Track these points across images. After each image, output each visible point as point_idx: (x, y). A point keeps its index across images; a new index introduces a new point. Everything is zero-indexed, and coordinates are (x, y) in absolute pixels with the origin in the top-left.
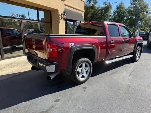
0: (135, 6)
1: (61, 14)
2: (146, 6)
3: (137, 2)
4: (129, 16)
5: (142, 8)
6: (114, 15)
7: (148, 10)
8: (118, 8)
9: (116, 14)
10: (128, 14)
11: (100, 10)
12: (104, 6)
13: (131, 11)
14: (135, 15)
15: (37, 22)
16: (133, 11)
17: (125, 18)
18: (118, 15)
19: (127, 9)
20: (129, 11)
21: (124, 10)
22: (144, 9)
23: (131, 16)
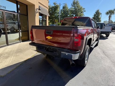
0: (75, 7)
1: (37, 9)
2: (81, 8)
3: (75, 5)
4: (71, 14)
5: (79, 9)
6: (61, 13)
7: (82, 11)
8: (64, 8)
9: (63, 12)
10: (70, 12)
11: (51, 8)
12: (54, 5)
13: (72, 11)
14: (75, 13)
15: (17, 14)
16: (74, 11)
17: (69, 15)
18: (64, 12)
19: (69, 9)
20: (71, 11)
21: (67, 10)
22: (80, 10)
23: (72, 14)
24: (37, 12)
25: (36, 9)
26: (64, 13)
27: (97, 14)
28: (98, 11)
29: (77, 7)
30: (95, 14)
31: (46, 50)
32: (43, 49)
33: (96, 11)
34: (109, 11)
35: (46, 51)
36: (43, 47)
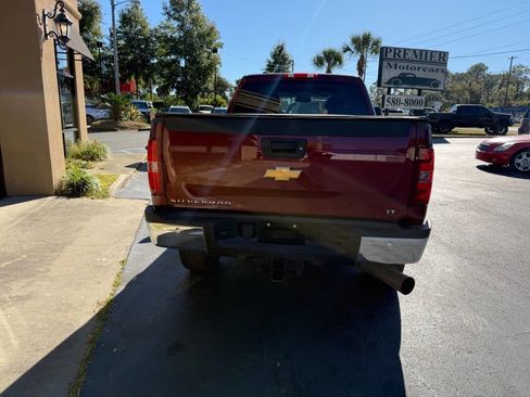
0: (183, 25)
1: (44, 16)
2: (211, 29)
3: (182, 14)
4: (167, 55)
5: (200, 36)
7: (217, 41)
8: (125, 20)
9: (123, 42)
10: (163, 47)
13: (172, 39)
16: (180, 41)
17: (156, 61)
18: (129, 41)
19: (156, 30)
20: (167, 40)
21: (147, 32)
22: (208, 39)
23: (173, 57)
24: (46, 35)
25: (41, 15)
26: (132, 47)
27: (281, 63)
28: (281, 49)
29: (195, 22)
30: (272, 61)
31: (255, 239)
32: (241, 235)
33: (273, 51)
34: (324, 53)
35: (259, 241)
36: (240, 224)
